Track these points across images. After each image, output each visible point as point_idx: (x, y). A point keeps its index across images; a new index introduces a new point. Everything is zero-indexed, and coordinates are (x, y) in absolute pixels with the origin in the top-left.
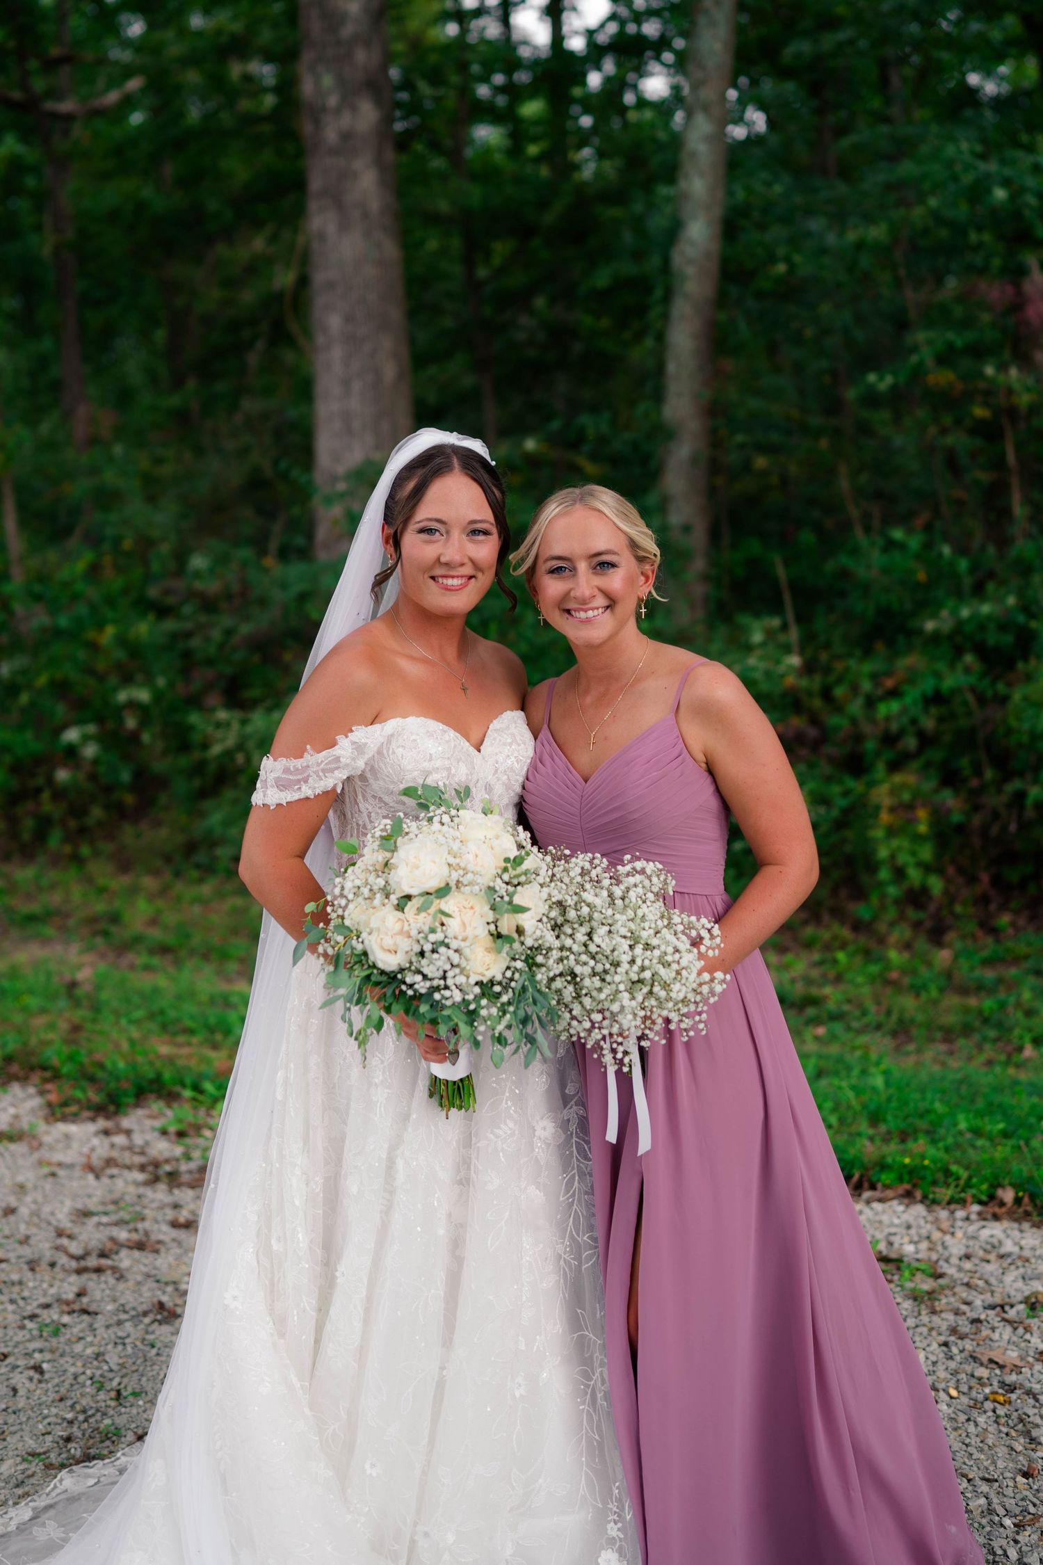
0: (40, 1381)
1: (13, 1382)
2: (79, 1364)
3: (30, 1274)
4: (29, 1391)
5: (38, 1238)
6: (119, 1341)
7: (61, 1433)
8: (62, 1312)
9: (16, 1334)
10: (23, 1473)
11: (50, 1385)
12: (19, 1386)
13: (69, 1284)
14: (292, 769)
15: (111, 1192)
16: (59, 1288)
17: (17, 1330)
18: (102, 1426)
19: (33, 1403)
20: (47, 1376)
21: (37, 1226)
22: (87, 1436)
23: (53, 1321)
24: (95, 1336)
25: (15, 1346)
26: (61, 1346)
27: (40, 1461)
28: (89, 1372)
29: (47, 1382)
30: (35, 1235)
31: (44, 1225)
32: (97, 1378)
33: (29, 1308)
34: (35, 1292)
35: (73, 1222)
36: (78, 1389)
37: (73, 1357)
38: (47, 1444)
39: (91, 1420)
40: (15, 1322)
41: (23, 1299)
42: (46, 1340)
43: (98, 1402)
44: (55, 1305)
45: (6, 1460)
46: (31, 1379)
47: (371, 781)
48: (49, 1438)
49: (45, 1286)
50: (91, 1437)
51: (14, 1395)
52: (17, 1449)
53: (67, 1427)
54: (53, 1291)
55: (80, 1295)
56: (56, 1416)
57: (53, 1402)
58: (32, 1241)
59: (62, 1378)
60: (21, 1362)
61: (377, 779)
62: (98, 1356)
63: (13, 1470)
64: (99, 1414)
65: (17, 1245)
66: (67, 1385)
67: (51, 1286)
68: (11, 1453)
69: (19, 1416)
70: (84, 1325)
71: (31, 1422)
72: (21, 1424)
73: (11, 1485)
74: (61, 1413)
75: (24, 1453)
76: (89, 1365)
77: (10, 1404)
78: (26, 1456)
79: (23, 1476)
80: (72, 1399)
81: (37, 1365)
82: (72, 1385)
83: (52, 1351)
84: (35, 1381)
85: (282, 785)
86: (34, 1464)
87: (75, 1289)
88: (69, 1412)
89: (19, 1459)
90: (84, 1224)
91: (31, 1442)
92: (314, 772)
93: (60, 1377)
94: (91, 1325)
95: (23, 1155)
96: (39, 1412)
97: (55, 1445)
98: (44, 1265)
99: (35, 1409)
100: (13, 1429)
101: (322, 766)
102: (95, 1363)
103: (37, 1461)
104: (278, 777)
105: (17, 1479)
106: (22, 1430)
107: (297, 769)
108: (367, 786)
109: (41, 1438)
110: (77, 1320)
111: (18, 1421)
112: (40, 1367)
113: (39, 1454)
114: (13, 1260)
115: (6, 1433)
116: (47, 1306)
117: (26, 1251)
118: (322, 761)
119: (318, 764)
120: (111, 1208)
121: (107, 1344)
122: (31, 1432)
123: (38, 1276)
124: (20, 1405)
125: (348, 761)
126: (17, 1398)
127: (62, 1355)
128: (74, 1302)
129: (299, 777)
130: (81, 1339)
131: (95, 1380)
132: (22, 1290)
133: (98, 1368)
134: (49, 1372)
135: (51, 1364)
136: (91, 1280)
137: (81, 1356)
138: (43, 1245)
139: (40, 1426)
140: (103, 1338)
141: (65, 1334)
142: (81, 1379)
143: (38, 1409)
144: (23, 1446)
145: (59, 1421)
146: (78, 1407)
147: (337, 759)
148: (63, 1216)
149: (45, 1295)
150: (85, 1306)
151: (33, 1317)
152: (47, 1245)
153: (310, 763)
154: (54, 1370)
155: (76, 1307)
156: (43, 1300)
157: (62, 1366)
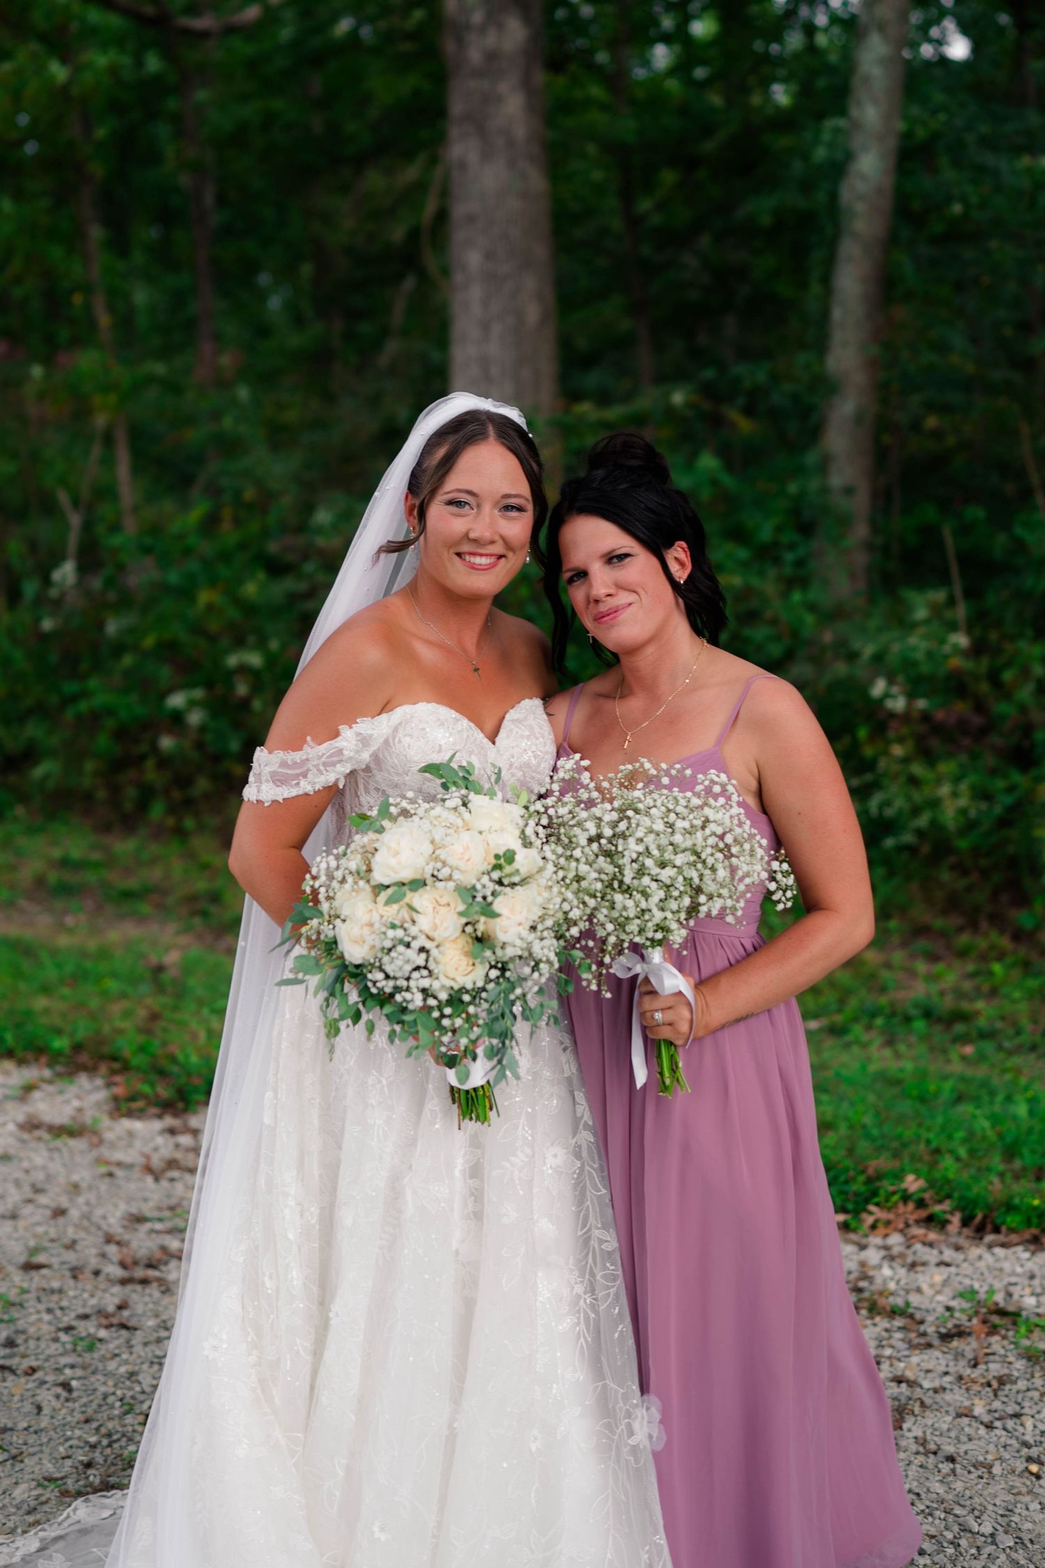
0: (67, 1400)
1: (39, 1398)
2: (111, 1383)
3: (71, 1282)
4: (54, 1410)
5: (85, 1243)
6: (156, 1360)
7: (81, 1458)
8: (100, 1326)
9: (48, 1347)
10: (36, 1499)
11: (77, 1405)
12: (44, 1405)
13: (112, 1295)
14: (290, 763)
15: (169, 1196)
16: (101, 1298)
17: (50, 1343)
18: (126, 1453)
19: (57, 1423)
20: (75, 1394)
21: (86, 1230)
22: (109, 1462)
23: (89, 1335)
24: (131, 1353)
25: (47, 1360)
26: (94, 1362)
27: (56, 1487)
28: (119, 1393)
29: (75, 1400)
30: (83, 1239)
31: (93, 1229)
32: (128, 1400)
33: (66, 1319)
34: (75, 1302)
35: (125, 1227)
36: (107, 1410)
37: (105, 1375)
38: (66, 1469)
39: (116, 1446)
40: (50, 1333)
41: (62, 1309)
42: (79, 1355)
43: (125, 1426)
44: (94, 1318)
45: (22, 1483)
46: (58, 1397)
47: (375, 772)
48: (68, 1462)
49: (86, 1295)
50: (113, 1464)
51: (38, 1414)
52: (33, 1472)
53: (89, 1451)
54: (93, 1302)
55: (121, 1307)
56: (79, 1438)
57: (78, 1423)
58: (78, 1247)
59: (91, 1398)
60: (50, 1378)
61: (380, 770)
62: (131, 1375)
63: (26, 1495)
64: (124, 1439)
65: (62, 1250)
66: (94, 1405)
67: (92, 1296)
68: (27, 1477)
69: (40, 1437)
70: (121, 1341)
71: (52, 1444)
72: (41, 1445)
73: (22, 1511)
74: (85, 1436)
75: (40, 1477)
76: (121, 1385)
77: (33, 1422)
78: (42, 1481)
79: (36, 1502)
80: (98, 1420)
81: (66, 1381)
82: (100, 1406)
83: (84, 1367)
84: (62, 1399)
85: (278, 780)
86: (49, 1490)
87: (117, 1301)
88: (94, 1435)
89: (34, 1484)
90: (136, 1230)
91: (50, 1465)
92: (315, 766)
93: (89, 1395)
94: (128, 1341)
95: (82, 1152)
96: (62, 1433)
97: (74, 1471)
98: (88, 1273)
99: (58, 1430)
100: (32, 1450)
101: (323, 759)
102: (128, 1383)
103: (53, 1487)
104: (274, 772)
105: (28, 1505)
106: (41, 1452)
107: (296, 763)
108: (370, 777)
109: (61, 1461)
110: (115, 1335)
111: (39, 1442)
112: (69, 1384)
113: (56, 1479)
114: (56, 1266)
115: (24, 1455)
116: (85, 1317)
117: (71, 1257)
118: (323, 754)
119: (320, 757)
120: (167, 1214)
121: (142, 1363)
122: (50, 1454)
123: (80, 1285)
124: (43, 1425)
125: (352, 754)
126: (42, 1417)
127: (94, 1373)
128: (113, 1315)
129: (298, 771)
130: (116, 1355)
131: (125, 1401)
132: (61, 1299)
133: (130, 1389)
134: (78, 1389)
135: (81, 1382)
136: (134, 1291)
137: (115, 1375)
138: (89, 1252)
139: (61, 1449)
140: (140, 1357)
141: (99, 1349)
142: (111, 1399)
143: (62, 1430)
144: (41, 1469)
145: (82, 1444)
146: (103, 1430)
147: (340, 751)
148: (114, 1220)
149: (84, 1306)
150: (124, 1321)
151: (69, 1329)
152: (94, 1251)
153: (310, 756)
154: (84, 1388)
155: (115, 1321)
156: (81, 1311)
157: (92, 1384)
